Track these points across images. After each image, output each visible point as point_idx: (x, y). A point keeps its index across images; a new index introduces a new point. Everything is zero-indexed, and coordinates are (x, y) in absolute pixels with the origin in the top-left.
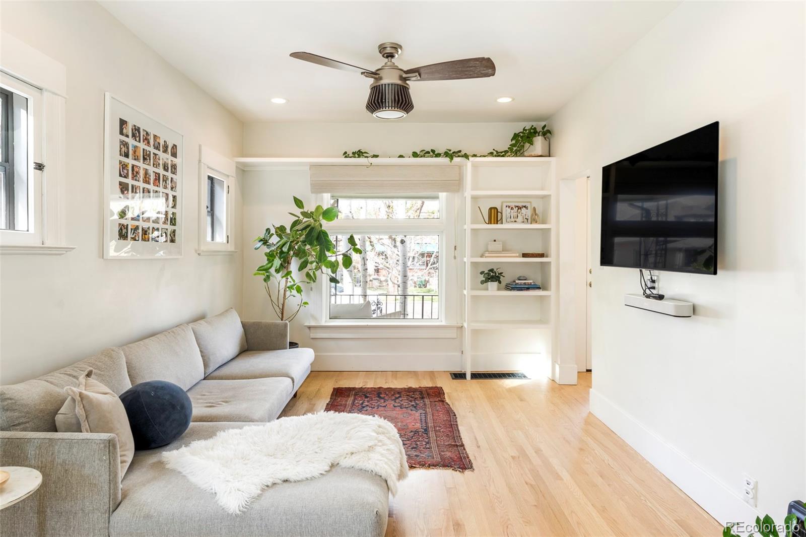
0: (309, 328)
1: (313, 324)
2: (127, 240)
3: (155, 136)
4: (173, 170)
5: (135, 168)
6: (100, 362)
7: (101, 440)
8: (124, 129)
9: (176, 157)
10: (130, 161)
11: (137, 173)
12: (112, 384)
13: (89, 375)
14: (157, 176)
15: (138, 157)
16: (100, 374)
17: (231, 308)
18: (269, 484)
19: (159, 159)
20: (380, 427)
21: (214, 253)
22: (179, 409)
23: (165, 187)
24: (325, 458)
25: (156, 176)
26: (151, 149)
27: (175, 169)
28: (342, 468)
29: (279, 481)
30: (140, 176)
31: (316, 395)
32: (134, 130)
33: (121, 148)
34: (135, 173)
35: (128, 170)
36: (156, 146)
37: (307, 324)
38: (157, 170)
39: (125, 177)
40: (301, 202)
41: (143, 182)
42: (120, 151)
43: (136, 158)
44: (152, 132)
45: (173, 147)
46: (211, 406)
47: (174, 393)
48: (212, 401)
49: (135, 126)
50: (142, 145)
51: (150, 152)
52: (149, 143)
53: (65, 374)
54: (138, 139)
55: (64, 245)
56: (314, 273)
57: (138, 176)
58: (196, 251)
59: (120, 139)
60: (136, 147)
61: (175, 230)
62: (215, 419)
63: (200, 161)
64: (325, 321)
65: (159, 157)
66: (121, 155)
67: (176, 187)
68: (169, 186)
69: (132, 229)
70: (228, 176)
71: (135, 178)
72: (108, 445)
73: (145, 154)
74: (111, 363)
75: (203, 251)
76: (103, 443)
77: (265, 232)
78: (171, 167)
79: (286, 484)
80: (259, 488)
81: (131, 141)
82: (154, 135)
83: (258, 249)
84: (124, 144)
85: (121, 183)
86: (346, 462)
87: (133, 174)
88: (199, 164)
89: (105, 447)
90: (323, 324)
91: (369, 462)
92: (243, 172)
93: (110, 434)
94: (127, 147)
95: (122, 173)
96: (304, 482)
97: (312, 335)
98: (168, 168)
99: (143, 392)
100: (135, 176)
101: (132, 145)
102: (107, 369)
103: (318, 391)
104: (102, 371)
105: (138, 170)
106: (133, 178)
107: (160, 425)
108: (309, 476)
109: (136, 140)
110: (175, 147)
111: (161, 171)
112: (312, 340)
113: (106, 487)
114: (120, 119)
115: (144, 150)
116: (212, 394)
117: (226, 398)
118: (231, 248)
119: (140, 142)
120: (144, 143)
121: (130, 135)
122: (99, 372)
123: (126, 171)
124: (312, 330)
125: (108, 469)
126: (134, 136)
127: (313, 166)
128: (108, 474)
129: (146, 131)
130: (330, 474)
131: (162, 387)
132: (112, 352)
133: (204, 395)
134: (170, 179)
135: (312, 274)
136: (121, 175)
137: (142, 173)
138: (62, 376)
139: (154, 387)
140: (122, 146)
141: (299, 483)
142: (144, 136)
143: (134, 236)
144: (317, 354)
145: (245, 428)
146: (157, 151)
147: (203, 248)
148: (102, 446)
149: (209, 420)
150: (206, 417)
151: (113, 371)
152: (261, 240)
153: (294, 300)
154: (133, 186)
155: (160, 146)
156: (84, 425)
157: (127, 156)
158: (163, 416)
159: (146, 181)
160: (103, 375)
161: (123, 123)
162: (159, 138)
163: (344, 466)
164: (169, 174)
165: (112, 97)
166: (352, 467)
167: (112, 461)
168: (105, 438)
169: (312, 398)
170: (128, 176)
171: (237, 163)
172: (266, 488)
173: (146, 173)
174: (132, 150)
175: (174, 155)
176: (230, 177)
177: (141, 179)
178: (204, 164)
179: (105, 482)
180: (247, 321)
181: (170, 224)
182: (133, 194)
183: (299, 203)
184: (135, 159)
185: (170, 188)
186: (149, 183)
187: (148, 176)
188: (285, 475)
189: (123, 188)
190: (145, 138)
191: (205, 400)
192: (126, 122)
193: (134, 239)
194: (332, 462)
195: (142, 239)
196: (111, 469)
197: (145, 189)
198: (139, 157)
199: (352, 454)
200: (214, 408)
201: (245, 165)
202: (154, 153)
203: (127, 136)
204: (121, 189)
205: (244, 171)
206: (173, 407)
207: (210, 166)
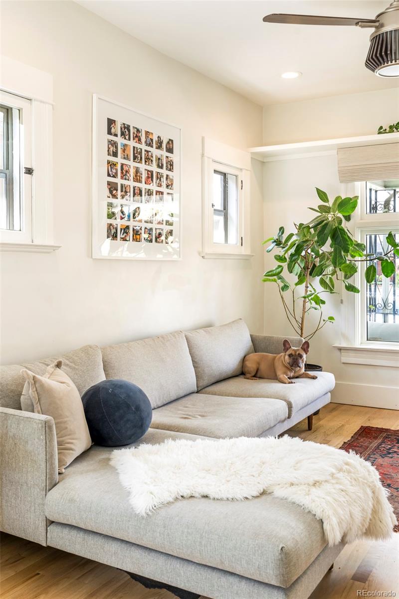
0: (340, 349)
1: (344, 345)
2: (117, 240)
3: (147, 133)
4: (169, 166)
5: (124, 167)
6: (77, 357)
7: (39, 420)
8: (113, 128)
9: (172, 153)
10: (119, 160)
11: (127, 172)
12: (83, 379)
13: (59, 365)
14: (150, 173)
15: (127, 155)
16: (75, 368)
17: (241, 319)
18: (185, 495)
19: (152, 157)
20: (347, 464)
21: (223, 256)
22: (134, 409)
23: (160, 185)
24: (259, 483)
25: (148, 174)
26: (144, 147)
27: (172, 165)
28: (274, 498)
29: (197, 495)
30: (130, 175)
31: (336, 430)
32: (123, 129)
33: (109, 148)
34: (124, 172)
35: (117, 170)
36: (148, 143)
37: (337, 345)
38: (149, 168)
39: (114, 176)
40: (325, 194)
41: (134, 181)
42: (108, 151)
43: (126, 156)
44: (143, 128)
45: (168, 142)
46: (185, 418)
47: (131, 394)
48: (190, 413)
49: (124, 124)
50: (132, 143)
51: (141, 149)
52: (140, 140)
53: (44, 363)
54: (127, 137)
55: (51, 243)
56: (331, 279)
57: (128, 175)
58: (199, 254)
59: (108, 139)
60: (125, 146)
61: (172, 230)
62: (181, 430)
63: (203, 155)
64: (359, 341)
65: (152, 154)
66: (109, 155)
67: (172, 184)
68: (164, 184)
69: (121, 229)
70: (241, 169)
71: (124, 177)
72: (44, 426)
73: (136, 152)
74: (86, 358)
75: (206, 254)
76: (41, 423)
77: (279, 231)
78: (167, 163)
79: (203, 500)
80: (173, 496)
81: (120, 140)
82: (146, 131)
83: (269, 252)
84: (114, 144)
85: (109, 183)
86: (279, 492)
87: (122, 173)
88: (202, 158)
89: (42, 427)
90: (357, 345)
91: (307, 497)
92: (262, 164)
93: (47, 416)
94: (115, 146)
95: (110, 173)
96: (224, 502)
97: (344, 360)
98: (162, 165)
99: (103, 388)
100: (125, 174)
101: (121, 143)
102: (81, 364)
103: (341, 427)
104: (76, 365)
105: (127, 168)
106: (122, 178)
107: (114, 422)
108: (230, 497)
109: (125, 139)
110: (170, 142)
111: (154, 168)
112: (343, 365)
113: (43, 465)
114: (108, 119)
115: (134, 147)
116: (195, 407)
117: (205, 412)
118: (245, 250)
119: (129, 139)
120: (135, 141)
121: (119, 134)
122: (74, 366)
123: (114, 171)
124: (344, 353)
125: (44, 449)
126: (123, 134)
127: (342, 148)
128: (44, 453)
129: (136, 128)
130: (256, 500)
131: (121, 386)
132: (90, 348)
133: (187, 407)
134: (165, 177)
135: (328, 281)
136: (109, 175)
137: (132, 172)
138: (40, 365)
139: (114, 384)
140: (110, 146)
141: (218, 501)
142: (134, 133)
143: (124, 236)
144: (338, 382)
145: (197, 441)
146: (150, 147)
147: (208, 250)
148: (40, 425)
149: (176, 430)
150: (174, 426)
151: (87, 366)
152: (275, 242)
153: (315, 314)
154: (122, 186)
155: (152, 142)
156: (37, 407)
157: (115, 154)
158: (117, 414)
159: (137, 179)
160: (77, 369)
161: (111, 122)
162: (152, 134)
163: (276, 496)
164: (164, 172)
165: (99, 98)
166: (286, 499)
167: (47, 441)
168: (43, 419)
169: (329, 433)
170: (117, 176)
171: (253, 153)
172: (180, 498)
173: (137, 171)
174: (121, 149)
175: (170, 150)
176: (244, 171)
177: (131, 178)
178: (209, 158)
179: (42, 461)
180: (257, 335)
181: (166, 225)
182: (123, 193)
183: (322, 195)
184: (124, 158)
185: (165, 186)
186: (140, 182)
187: (139, 174)
188: (205, 491)
189: (112, 187)
190: (135, 135)
191: (185, 412)
192: (115, 121)
193: (124, 239)
194: (265, 489)
195: (133, 239)
196: (47, 449)
197: (136, 188)
198: (129, 156)
199: (292, 484)
200: (186, 420)
201: (264, 155)
202: (145, 151)
203: (116, 135)
204: (109, 189)
205: (264, 162)
206: (128, 406)
207: (217, 159)
